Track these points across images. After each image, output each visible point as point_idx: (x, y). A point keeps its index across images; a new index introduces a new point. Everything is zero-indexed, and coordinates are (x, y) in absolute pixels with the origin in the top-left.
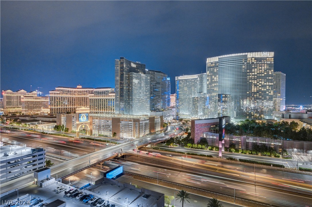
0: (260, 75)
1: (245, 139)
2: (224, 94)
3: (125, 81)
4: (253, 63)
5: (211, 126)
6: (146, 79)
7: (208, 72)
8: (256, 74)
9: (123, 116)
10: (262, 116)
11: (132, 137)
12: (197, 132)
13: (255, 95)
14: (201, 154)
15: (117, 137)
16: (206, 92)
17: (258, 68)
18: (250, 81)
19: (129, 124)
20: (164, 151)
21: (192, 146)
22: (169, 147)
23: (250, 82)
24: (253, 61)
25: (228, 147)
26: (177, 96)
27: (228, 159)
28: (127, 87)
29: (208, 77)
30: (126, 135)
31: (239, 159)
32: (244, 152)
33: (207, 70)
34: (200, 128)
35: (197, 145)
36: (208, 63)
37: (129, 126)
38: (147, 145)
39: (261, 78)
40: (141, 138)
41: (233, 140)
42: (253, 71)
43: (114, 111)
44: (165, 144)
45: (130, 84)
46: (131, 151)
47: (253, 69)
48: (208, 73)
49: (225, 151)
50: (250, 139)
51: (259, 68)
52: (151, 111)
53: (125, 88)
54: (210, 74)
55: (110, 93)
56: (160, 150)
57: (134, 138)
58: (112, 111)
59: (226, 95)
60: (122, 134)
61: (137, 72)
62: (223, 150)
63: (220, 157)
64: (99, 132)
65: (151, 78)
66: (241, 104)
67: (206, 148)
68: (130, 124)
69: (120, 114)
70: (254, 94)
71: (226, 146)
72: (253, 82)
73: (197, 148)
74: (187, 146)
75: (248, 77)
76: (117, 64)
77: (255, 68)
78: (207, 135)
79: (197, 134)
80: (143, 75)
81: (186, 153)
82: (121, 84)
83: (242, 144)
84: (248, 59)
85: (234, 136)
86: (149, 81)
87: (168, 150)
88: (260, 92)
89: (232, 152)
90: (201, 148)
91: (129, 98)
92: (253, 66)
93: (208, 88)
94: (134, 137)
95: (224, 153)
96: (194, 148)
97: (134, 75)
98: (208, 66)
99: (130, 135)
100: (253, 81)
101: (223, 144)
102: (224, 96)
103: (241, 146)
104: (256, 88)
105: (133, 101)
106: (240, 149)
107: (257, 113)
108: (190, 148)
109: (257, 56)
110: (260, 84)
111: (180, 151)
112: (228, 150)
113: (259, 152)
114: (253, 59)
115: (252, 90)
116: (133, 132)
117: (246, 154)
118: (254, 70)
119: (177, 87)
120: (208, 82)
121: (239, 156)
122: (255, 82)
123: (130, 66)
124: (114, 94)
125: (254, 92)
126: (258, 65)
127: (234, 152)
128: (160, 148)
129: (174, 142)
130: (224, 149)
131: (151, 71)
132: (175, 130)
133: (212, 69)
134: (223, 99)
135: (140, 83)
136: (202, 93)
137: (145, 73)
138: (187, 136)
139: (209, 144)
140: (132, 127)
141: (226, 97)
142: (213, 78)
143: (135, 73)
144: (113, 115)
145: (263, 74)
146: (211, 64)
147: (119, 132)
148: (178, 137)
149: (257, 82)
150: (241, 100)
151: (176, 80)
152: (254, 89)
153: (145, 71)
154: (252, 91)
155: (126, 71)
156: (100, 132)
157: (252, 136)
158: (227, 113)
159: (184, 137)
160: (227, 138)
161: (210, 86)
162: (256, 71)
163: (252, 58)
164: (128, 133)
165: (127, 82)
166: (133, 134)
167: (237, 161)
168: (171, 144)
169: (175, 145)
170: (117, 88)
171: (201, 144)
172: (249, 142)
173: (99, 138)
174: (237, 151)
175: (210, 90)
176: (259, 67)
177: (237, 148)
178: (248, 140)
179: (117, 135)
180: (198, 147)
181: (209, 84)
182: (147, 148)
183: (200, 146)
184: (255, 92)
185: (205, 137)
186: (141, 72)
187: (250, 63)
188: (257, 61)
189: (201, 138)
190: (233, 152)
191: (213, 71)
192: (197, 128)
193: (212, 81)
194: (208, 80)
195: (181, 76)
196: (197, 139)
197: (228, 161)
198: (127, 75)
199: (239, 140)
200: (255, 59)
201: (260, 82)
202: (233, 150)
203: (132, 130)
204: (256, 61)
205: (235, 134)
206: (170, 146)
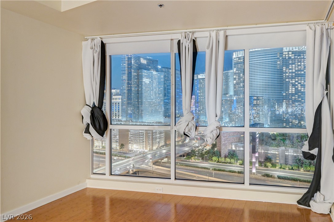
0: (299, 72)
1: (283, 152)
2: (256, 96)
3: (134, 81)
4: (290, 58)
5: (242, 136)
6: (159, 78)
7: (235, 69)
8: (294, 71)
9: (132, 123)
10: (302, 123)
11: (143, 149)
12: (224, 142)
13: (293, 98)
14: (231, 170)
15: (125, 150)
16: (232, 94)
17: (296, 64)
18: (287, 80)
19: (140, 133)
20: (184, 166)
21: (219, 159)
22: (189, 162)
23: (287, 82)
24: (291, 56)
25: (263, 161)
26: (196, 99)
27: (264, 176)
28: (136, 87)
29: (235, 75)
30: (136, 147)
31: (277, 176)
32: (282, 167)
33: (233, 67)
34: (228, 138)
35: (224, 159)
36: (234, 58)
37: (140, 135)
38: (163, 159)
39: (300, 77)
40: (154, 150)
41: (269, 152)
42: (290, 68)
43: (120, 118)
44: (185, 157)
45: (139, 84)
46: (144, 166)
47: (290, 65)
48: (235, 71)
49: (259, 166)
50: (290, 151)
51: (298, 64)
52: (164, 117)
53: (133, 89)
54: (237, 72)
55: (114, 95)
56: (179, 165)
57: (146, 151)
58: (117, 118)
59: (257, 97)
60: (132, 146)
61: (148, 69)
62: (257, 165)
63: (254, 173)
64: (102, 143)
65: (165, 76)
66: (276, 108)
67: (236, 162)
68: (142, 133)
69: (127, 121)
70: (292, 96)
71: (260, 160)
72: (291, 82)
73: (225, 163)
74: (212, 160)
75: (284, 75)
76: (123, 60)
77: (292, 64)
78: (236, 146)
79: (225, 145)
80: (155, 73)
81: (211, 169)
82: (128, 84)
83: (281, 158)
84: (284, 53)
85: (270, 148)
86: (162, 80)
87: (189, 165)
88: (300, 94)
89: (267, 167)
90: (230, 163)
91: (138, 101)
92: (290, 62)
93: (236, 88)
94: (146, 149)
95: (258, 168)
96: (220, 162)
97: (145, 73)
98: (235, 61)
99: (141, 147)
100: (290, 80)
101: (256, 158)
102: (256, 98)
103: (279, 159)
104: (294, 89)
105: (143, 105)
106: (278, 163)
107: (296, 119)
108: (215, 163)
109: (295, 50)
110: (299, 83)
111: (204, 166)
112: (263, 164)
113: (302, 166)
114: (290, 53)
115: (290, 90)
116: (144, 143)
117: (285, 169)
118: (292, 66)
119: (196, 88)
120: (235, 81)
121: (277, 172)
122: (293, 82)
123: (140, 62)
124: (120, 97)
125: (292, 94)
126: (296, 60)
127: (271, 167)
128: (180, 163)
129: (195, 155)
130: (258, 163)
131: (164, 68)
132: (196, 140)
133: (240, 65)
134: (255, 102)
135: (151, 83)
136: (227, 95)
137: (157, 70)
138: (211, 147)
139: (239, 158)
140: (143, 137)
141: (259, 100)
142: (241, 76)
143: (145, 71)
144: (119, 122)
145: (302, 71)
146: (239, 59)
147: (128, 143)
148: (200, 149)
149: (296, 82)
150: (276, 104)
151: (195, 78)
152: (292, 89)
153: (157, 68)
154: (290, 92)
155: (134, 68)
156: (104, 143)
157: (292, 147)
158: (260, 119)
159: (207, 149)
160: (261, 150)
161: (237, 86)
162: (294, 67)
163: (288, 52)
164: (138, 144)
165: (136, 82)
166: (144, 146)
167: (275, 178)
168: (193, 158)
169: (197, 159)
170: (124, 89)
171: (229, 158)
172: (289, 155)
173: (103, 150)
174: (274, 165)
175: (238, 91)
176: (298, 62)
177: (273, 162)
178: (287, 153)
179: (125, 147)
180: (226, 161)
181: (236, 83)
182: (163, 162)
183: (228, 160)
184: (294, 94)
185: (234, 148)
186: (152, 70)
187: (287, 58)
188: (295, 56)
189: (229, 150)
190: (269, 168)
191: (241, 68)
192: (225, 138)
193: (240, 80)
194: (235, 79)
195: (201, 75)
196: (224, 152)
197: (263, 178)
198: (136, 73)
199: (277, 153)
200: (292, 53)
201: (299, 81)
202: (269, 164)
203: (144, 141)
204: (293, 55)
205: (271, 145)
206: (190, 160)
